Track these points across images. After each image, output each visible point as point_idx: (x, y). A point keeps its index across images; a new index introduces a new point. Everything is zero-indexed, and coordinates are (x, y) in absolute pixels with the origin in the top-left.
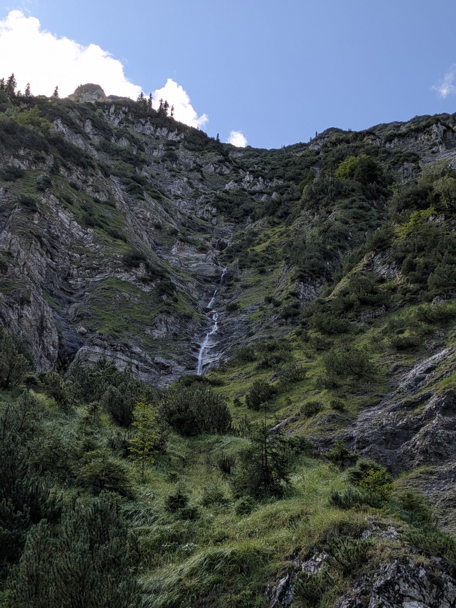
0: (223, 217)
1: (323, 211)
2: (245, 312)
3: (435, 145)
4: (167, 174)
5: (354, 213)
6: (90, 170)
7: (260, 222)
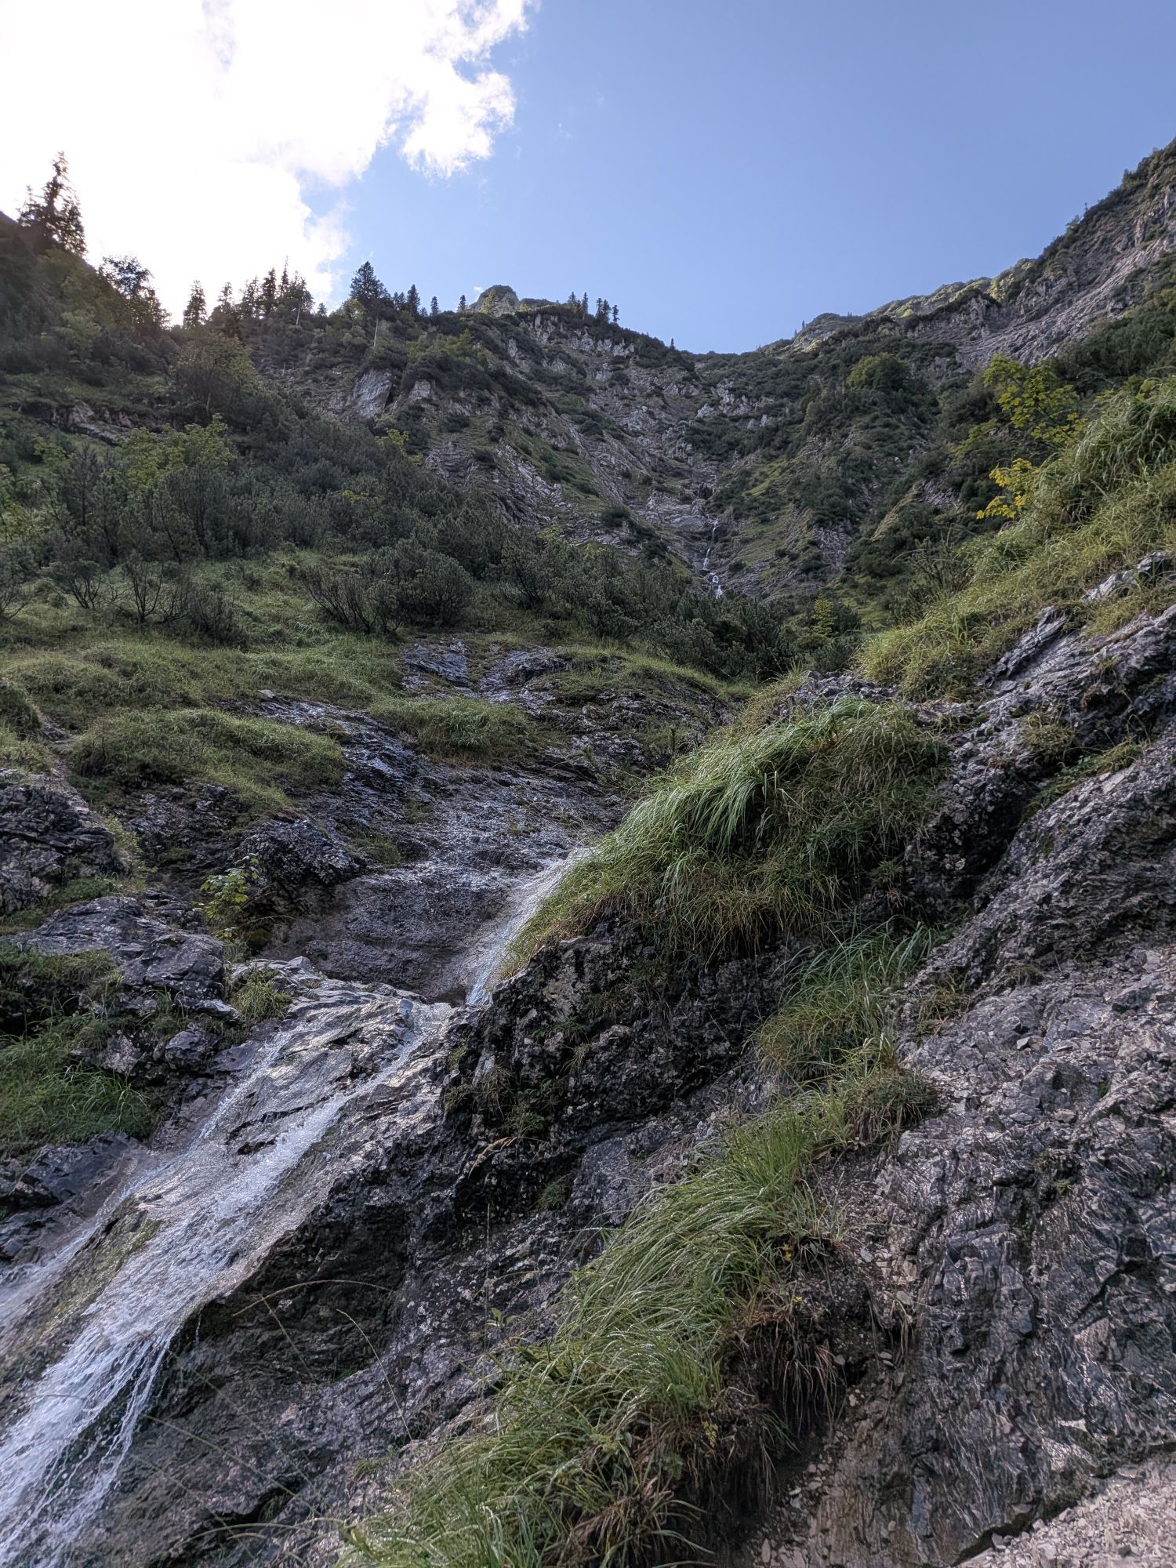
0: (701, 456)
1: (836, 435)
2: (753, 571)
3: (975, 328)
4: (619, 404)
5: (879, 433)
6: (542, 410)
7: (752, 456)
